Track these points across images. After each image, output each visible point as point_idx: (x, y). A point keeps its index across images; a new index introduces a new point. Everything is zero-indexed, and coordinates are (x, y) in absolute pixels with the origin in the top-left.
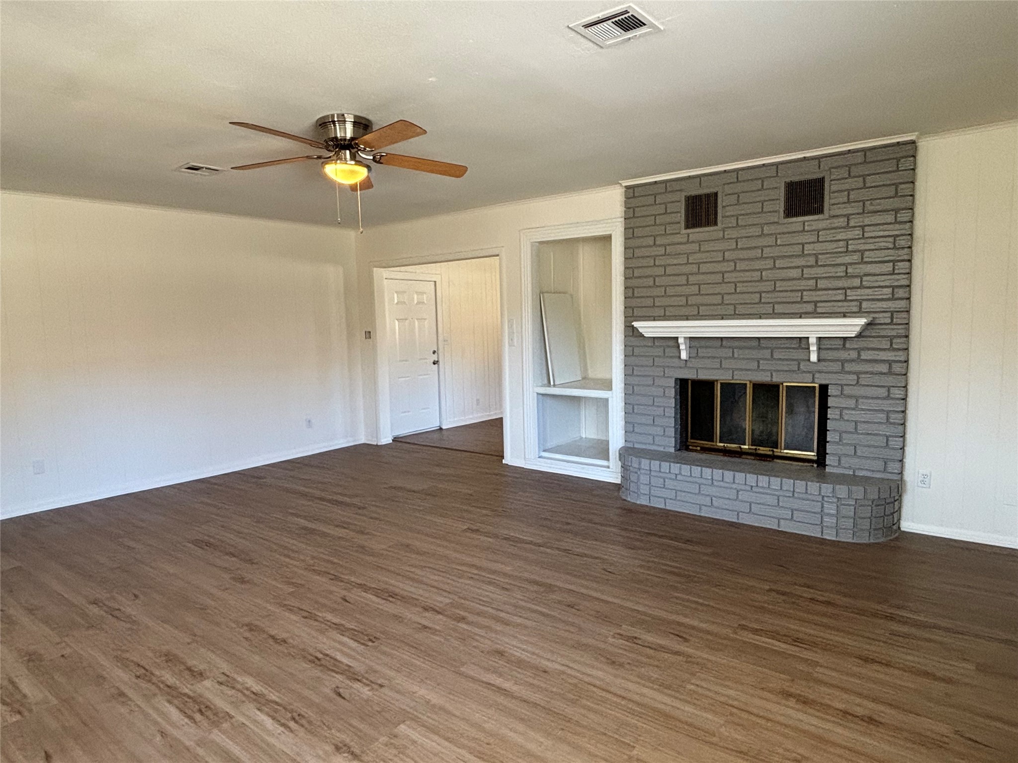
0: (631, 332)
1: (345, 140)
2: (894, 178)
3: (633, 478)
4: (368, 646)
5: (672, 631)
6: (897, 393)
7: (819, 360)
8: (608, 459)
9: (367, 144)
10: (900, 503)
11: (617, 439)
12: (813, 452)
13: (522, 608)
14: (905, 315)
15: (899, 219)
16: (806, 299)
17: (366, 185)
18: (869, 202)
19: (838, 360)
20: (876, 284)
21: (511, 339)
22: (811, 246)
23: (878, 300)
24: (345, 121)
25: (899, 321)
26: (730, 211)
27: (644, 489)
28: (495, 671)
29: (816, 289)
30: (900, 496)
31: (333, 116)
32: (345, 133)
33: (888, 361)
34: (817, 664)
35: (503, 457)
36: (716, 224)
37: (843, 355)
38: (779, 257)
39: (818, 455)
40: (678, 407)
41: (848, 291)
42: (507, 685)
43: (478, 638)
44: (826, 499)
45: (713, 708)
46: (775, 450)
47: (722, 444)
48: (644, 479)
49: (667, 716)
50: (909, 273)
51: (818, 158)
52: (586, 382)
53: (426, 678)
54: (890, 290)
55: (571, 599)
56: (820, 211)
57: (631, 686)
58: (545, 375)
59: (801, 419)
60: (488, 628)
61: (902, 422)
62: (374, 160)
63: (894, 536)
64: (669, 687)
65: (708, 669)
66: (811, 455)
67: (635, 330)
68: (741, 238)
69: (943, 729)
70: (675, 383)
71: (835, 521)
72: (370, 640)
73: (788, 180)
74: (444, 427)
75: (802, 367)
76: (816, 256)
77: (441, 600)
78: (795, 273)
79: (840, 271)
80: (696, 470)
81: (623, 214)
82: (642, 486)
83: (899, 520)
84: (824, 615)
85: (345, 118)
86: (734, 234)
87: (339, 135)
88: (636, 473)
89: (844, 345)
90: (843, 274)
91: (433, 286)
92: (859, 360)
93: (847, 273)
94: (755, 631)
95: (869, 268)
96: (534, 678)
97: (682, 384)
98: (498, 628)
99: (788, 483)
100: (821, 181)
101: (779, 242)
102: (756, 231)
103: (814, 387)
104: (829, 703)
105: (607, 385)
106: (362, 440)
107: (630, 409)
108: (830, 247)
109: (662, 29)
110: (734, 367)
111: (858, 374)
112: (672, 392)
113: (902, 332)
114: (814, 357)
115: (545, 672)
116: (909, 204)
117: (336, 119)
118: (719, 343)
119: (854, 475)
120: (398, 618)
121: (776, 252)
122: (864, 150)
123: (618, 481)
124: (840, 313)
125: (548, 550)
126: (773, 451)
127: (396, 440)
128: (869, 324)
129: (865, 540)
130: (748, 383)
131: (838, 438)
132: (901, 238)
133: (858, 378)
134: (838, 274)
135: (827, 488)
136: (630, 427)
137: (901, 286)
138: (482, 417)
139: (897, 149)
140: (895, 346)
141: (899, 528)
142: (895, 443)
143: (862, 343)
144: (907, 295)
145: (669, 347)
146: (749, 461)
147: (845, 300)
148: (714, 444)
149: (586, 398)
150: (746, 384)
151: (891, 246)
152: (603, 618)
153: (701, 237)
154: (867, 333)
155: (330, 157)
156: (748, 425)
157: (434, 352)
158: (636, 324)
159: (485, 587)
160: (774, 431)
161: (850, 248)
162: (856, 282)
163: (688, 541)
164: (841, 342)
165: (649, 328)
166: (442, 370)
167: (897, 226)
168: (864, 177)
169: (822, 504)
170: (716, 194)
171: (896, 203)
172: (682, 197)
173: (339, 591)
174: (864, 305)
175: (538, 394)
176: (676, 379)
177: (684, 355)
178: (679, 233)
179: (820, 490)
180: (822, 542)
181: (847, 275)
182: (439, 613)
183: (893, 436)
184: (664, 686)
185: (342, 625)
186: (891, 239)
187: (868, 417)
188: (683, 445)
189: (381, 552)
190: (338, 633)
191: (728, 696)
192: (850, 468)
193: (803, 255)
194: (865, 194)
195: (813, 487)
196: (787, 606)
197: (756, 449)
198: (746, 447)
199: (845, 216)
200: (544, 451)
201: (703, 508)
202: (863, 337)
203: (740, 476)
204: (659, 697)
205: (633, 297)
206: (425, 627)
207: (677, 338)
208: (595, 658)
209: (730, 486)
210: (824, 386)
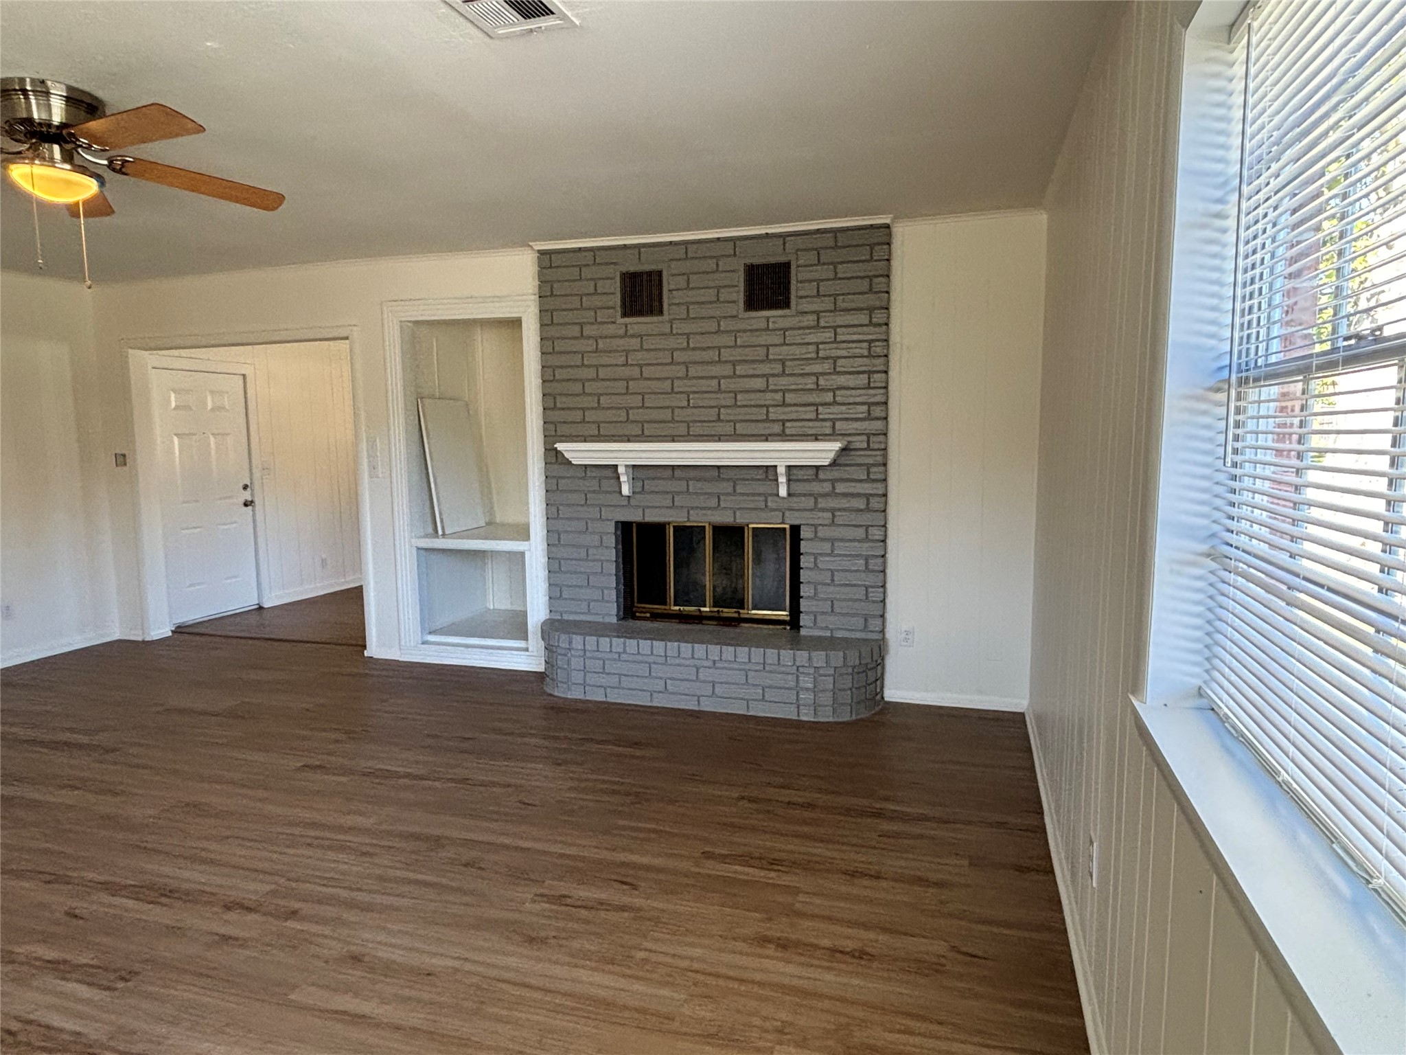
0: (553, 458)
1: (50, 125)
2: (870, 269)
3: (561, 662)
4: (116, 989)
5: (614, 877)
6: (876, 533)
7: (789, 495)
8: (525, 638)
9: (94, 138)
10: (883, 668)
11: (537, 610)
12: (785, 610)
13: (396, 880)
14: (881, 438)
15: (874, 320)
16: (772, 416)
17: (98, 208)
18: (841, 297)
19: (811, 495)
20: (851, 400)
21: (373, 468)
22: (777, 349)
23: (852, 419)
24: (47, 94)
25: (876, 446)
27: (577, 677)
28: (347, 989)
29: (784, 404)
30: (883, 659)
31: (22, 80)
32: (50, 114)
33: (865, 495)
34: (796, 891)
35: (364, 647)
36: (661, 312)
37: (816, 488)
38: (741, 362)
39: (791, 615)
40: (620, 560)
41: (820, 409)
42: (366, 1007)
43: (320, 940)
44: (801, 669)
45: (670, 979)
46: (741, 611)
47: (677, 608)
48: (576, 663)
49: (608, 1004)
50: (886, 388)
51: (783, 236)
52: (492, 529)
53: (227, 1025)
54: (865, 408)
55: (468, 854)
56: (787, 305)
57: (558, 970)
58: (429, 519)
59: (770, 567)
60: (338, 922)
61: (881, 568)
62: (111, 166)
63: (877, 709)
64: (612, 962)
65: (664, 923)
66: (783, 614)
67: (559, 456)
69: (939, 947)
70: (616, 529)
71: (812, 697)
72: (123, 979)
73: (748, 261)
74: (266, 606)
75: (769, 504)
76: (783, 362)
77: (252, 889)
78: (759, 383)
79: (810, 382)
80: (645, 645)
81: (536, 290)
82: (574, 673)
83: (882, 687)
84: (805, 822)
85: (47, 87)
87: (36, 116)
88: (565, 655)
89: (817, 474)
90: (814, 386)
91: (241, 382)
92: (833, 494)
93: (818, 385)
94: (724, 858)
95: (842, 380)
96: (411, 987)
97: (625, 528)
98: (352, 919)
99: (757, 653)
100: (787, 266)
101: (739, 342)
102: (712, 326)
103: (784, 529)
104: (815, 941)
105: (523, 532)
106: (116, 636)
107: (555, 565)
108: (797, 351)
109: (578, 23)
110: (690, 504)
111: (833, 511)
112: (611, 541)
113: (880, 459)
114: (783, 492)
115: (429, 974)
116: (884, 304)
117: (28, 88)
118: (669, 472)
119: (832, 636)
120: (174, 931)
121: (737, 354)
122: (833, 232)
123: (541, 668)
124: (811, 435)
125: (437, 784)
126: (739, 613)
127: (180, 630)
128: (843, 450)
129: (846, 718)
130: (707, 525)
131: (812, 591)
132: (877, 343)
133: (834, 516)
134: (809, 387)
135: (802, 656)
136: (556, 593)
137: (877, 404)
138: (332, 585)
139: (871, 232)
140: (872, 476)
141: (883, 698)
142: (875, 595)
143: (835, 474)
144: (883, 415)
145: (606, 478)
146: (711, 627)
147: (817, 419)
148: (667, 607)
149: (494, 554)
150: (704, 527)
151: (866, 353)
152: (518, 876)
153: (642, 329)
154: (842, 460)
155: (20, 153)
156: (708, 582)
157: (245, 487)
158: (560, 446)
159: (331, 855)
160: (740, 586)
161: (821, 354)
162: (829, 397)
163: (636, 744)
164: (812, 472)
165: (579, 452)
166: (259, 517)
167: (872, 329)
168: (835, 264)
169: (798, 677)
170: (660, 273)
171: (871, 300)
172: (615, 273)
173: (59, 900)
174: (838, 425)
175: (418, 549)
176: (617, 523)
177: (626, 490)
178: (614, 323)
179: (795, 660)
180: (799, 724)
181: (819, 389)
182: (249, 910)
183: (872, 587)
184: (606, 961)
185: (65, 962)
186: (865, 345)
187: (846, 564)
188: (628, 612)
189: (145, 822)
190: (57, 978)
191: (692, 959)
192: (827, 628)
193: (767, 359)
194: (836, 287)
195: (786, 655)
196: (761, 816)
197: (718, 611)
198: (707, 609)
199: (814, 312)
200: (430, 633)
201: (655, 695)
202: (840, 465)
203: (700, 649)
204: (598, 978)
205: (555, 408)
206: (226, 939)
207: (616, 466)
208: (508, 938)
209: (688, 662)
210: (798, 528)
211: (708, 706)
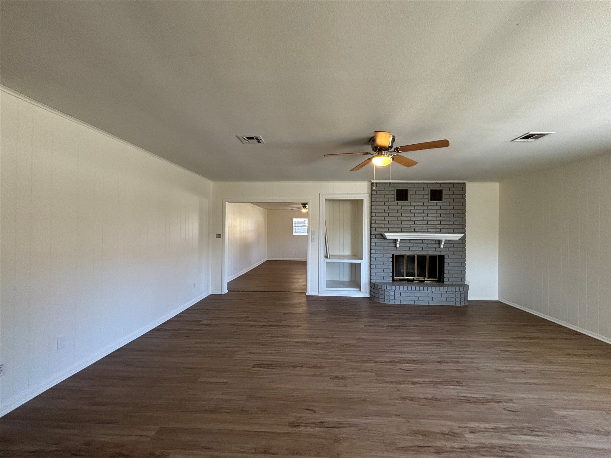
2: (461, 193)
6: (464, 257)
7: (444, 247)
8: (360, 288)
11: (365, 280)
16: (437, 227)
18: (455, 199)
19: (447, 247)
21: (313, 239)
22: (439, 211)
23: (458, 228)
26: (412, 196)
29: (440, 224)
33: (461, 247)
35: (306, 293)
36: (407, 200)
37: (449, 245)
38: (429, 213)
39: (439, 279)
41: (450, 226)
44: (457, 292)
47: (407, 278)
48: (392, 294)
50: (465, 221)
51: (441, 183)
54: (461, 226)
56: (441, 200)
66: (436, 279)
68: (417, 206)
70: (393, 257)
73: (431, 189)
76: (440, 214)
78: (434, 219)
79: (447, 219)
82: (391, 297)
86: (414, 204)
92: (453, 247)
93: (449, 220)
100: (442, 191)
101: (429, 208)
102: (421, 204)
105: (361, 257)
106: (210, 293)
107: (374, 267)
108: (444, 211)
110: (415, 250)
111: (454, 251)
112: (391, 260)
114: (442, 246)
116: (465, 201)
118: (409, 241)
119: (453, 284)
121: (428, 211)
122: (454, 183)
131: (448, 272)
132: (464, 210)
133: (453, 253)
135: (445, 288)
137: (464, 225)
139: (462, 184)
142: (464, 272)
147: (449, 228)
148: (404, 278)
150: (416, 256)
153: (402, 204)
156: (416, 270)
164: (448, 241)
165: (389, 236)
168: (453, 191)
169: (456, 294)
170: (408, 190)
172: (395, 189)
174: (455, 230)
175: (326, 262)
176: (393, 255)
177: (398, 246)
178: (394, 202)
179: (455, 290)
180: (456, 307)
187: (457, 265)
192: (451, 281)
193: (436, 213)
194: (454, 196)
198: (415, 278)
199: (448, 202)
201: (416, 301)
207: (396, 239)
209: (410, 292)
210: (444, 256)
211: (417, 303)
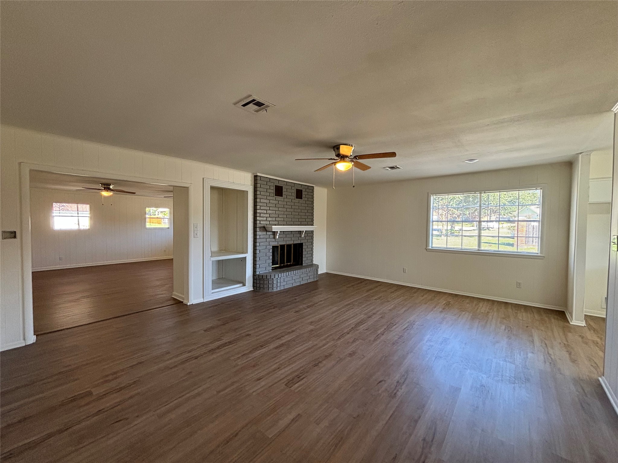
21: (195, 234)
26: (285, 193)
33: (311, 236)
36: (282, 196)
47: (280, 265)
48: (279, 281)
51: (301, 185)
56: (302, 198)
68: (288, 202)
73: (296, 188)
78: (298, 214)
82: (278, 284)
86: (286, 200)
88: (276, 280)
92: (307, 236)
100: (302, 191)
112: (271, 250)
114: (303, 236)
122: (308, 186)
123: (252, 289)
133: (307, 240)
135: (304, 270)
136: (258, 266)
139: (311, 187)
145: (271, 235)
153: (279, 199)
168: (308, 192)
170: (282, 187)
172: (274, 185)
175: (212, 261)
176: (272, 246)
178: (273, 197)
192: (306, 263)
199: (305, 200)
210: (302, 243)
